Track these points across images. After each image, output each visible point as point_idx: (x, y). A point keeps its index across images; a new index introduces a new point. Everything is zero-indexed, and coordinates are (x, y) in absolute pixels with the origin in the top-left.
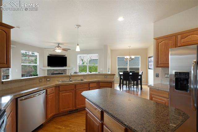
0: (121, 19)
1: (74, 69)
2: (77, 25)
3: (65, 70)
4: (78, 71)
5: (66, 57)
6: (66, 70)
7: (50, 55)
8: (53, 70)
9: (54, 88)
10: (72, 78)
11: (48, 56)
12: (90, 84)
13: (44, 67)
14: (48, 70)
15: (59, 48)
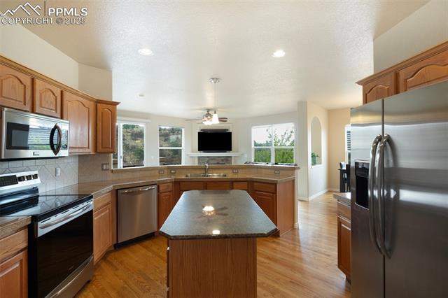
0: (279, 54)
1: (246, 156)
2: (213, 79)
3: (228, 159)
4: (253, 161)
5: (230, 133)
6: (231, 157)
7: (202, 130)
8: (208, 157)
9: (171, 185)
10: (209, 172)
11: (199, 133)
12: (234, 183)
13: (193, 152)
14: (200, 158)
15: (209, 117)
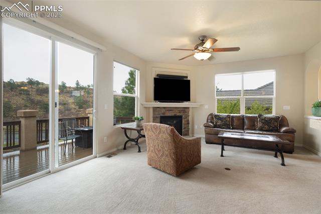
1: (206, 107)
3: (185, 110)
6: (188, 108)
7: (158, 75)
14: (155, 109)
